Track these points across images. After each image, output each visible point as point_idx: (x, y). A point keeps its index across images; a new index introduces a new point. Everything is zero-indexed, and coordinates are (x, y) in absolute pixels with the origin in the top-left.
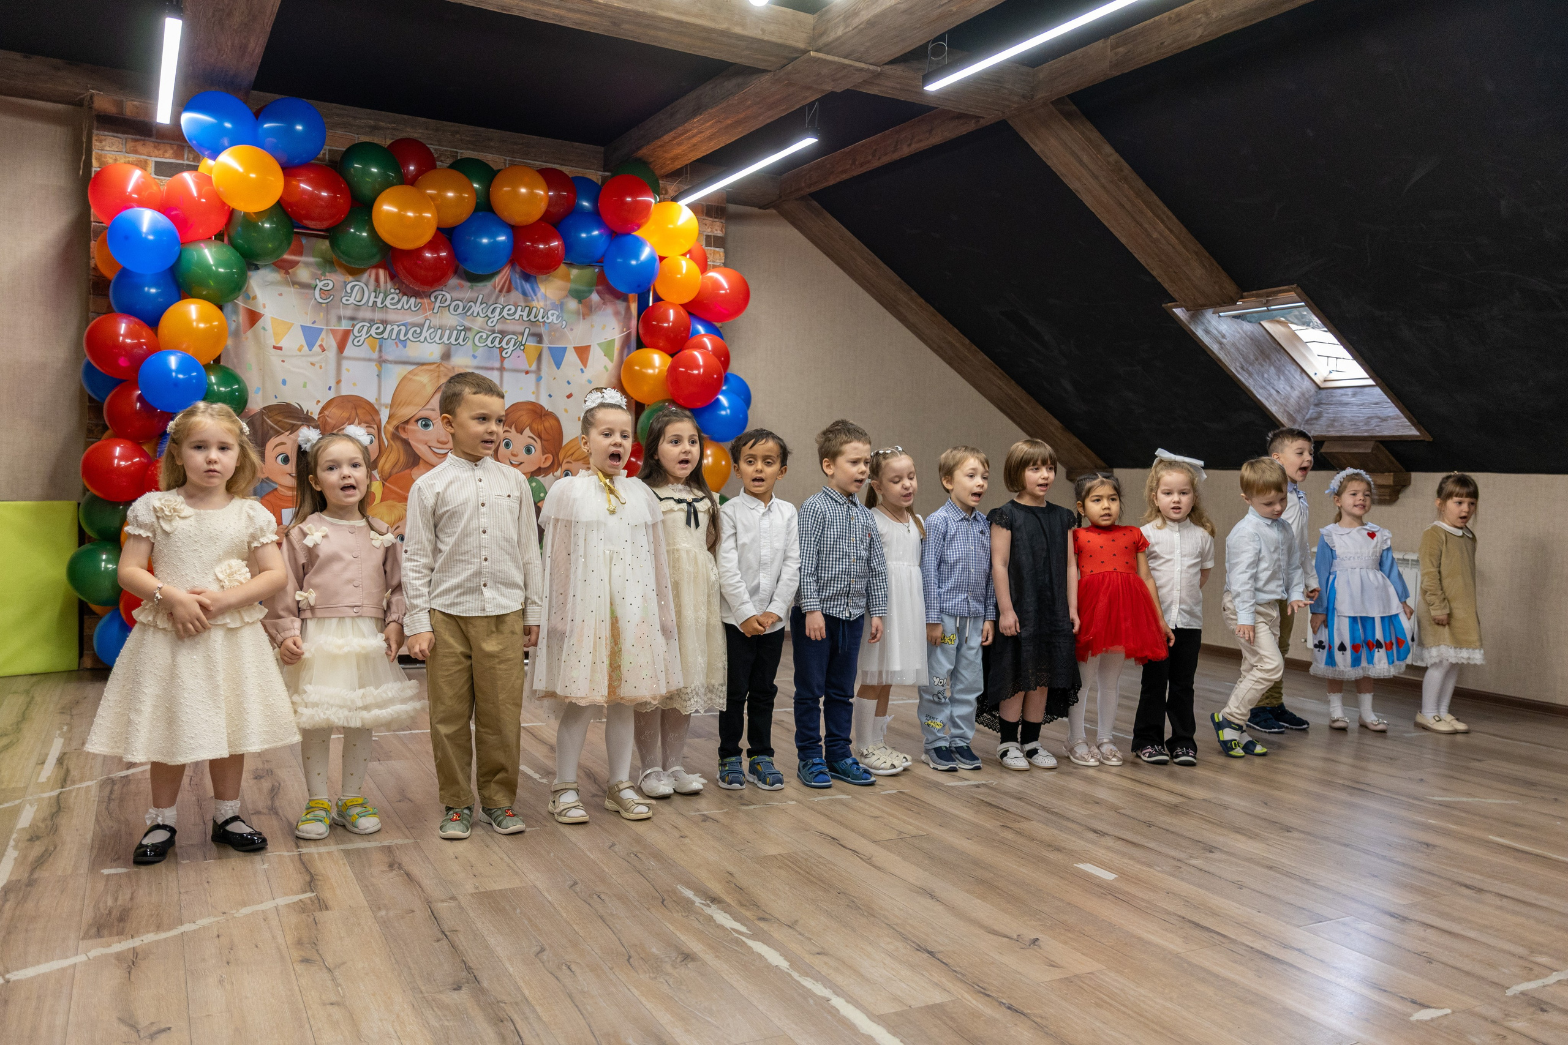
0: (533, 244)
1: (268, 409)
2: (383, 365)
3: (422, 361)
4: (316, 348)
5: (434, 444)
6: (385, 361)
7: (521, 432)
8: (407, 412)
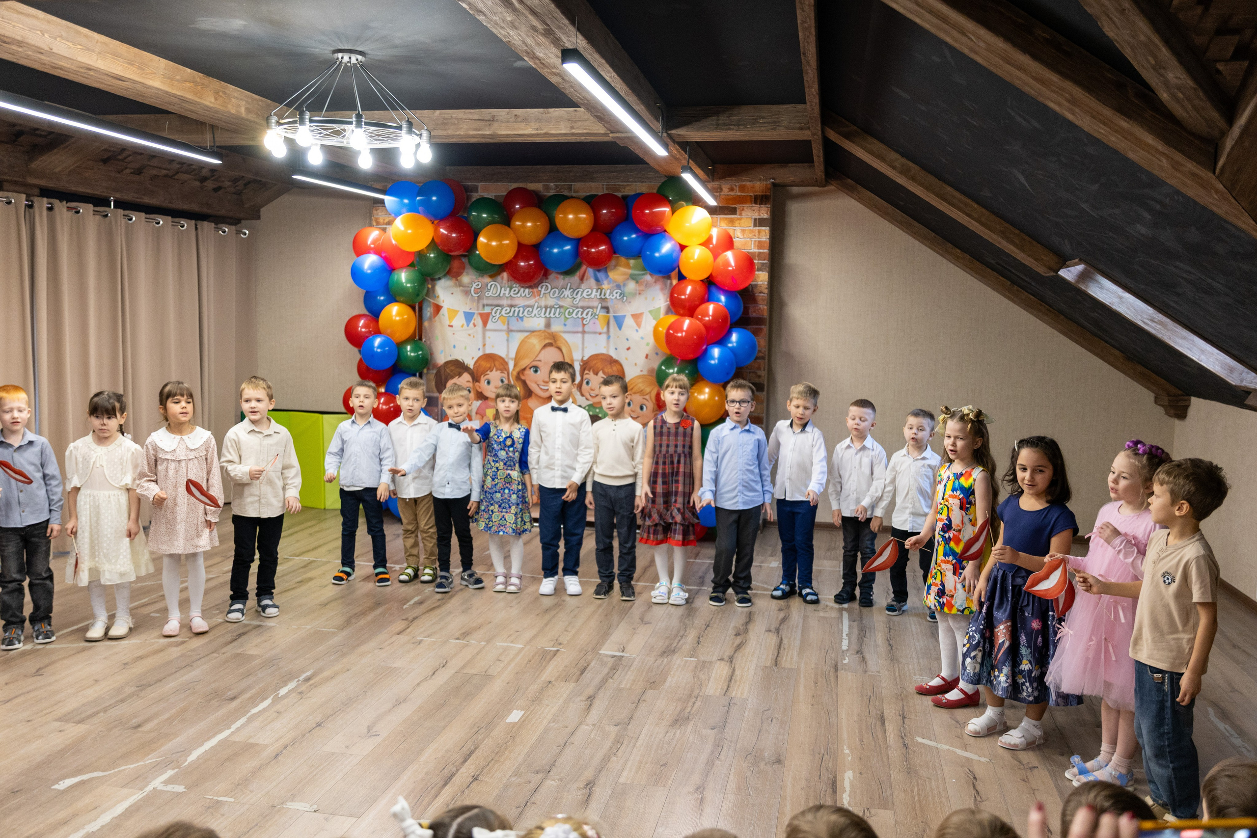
0: (588, 248)
1: (447, 363)
2: (511, 333)
3: (534, 329)
4: (471, 325)
5: (541, 383)
6: (512, 331)
7: (596, 374)
8: (524, 363)
